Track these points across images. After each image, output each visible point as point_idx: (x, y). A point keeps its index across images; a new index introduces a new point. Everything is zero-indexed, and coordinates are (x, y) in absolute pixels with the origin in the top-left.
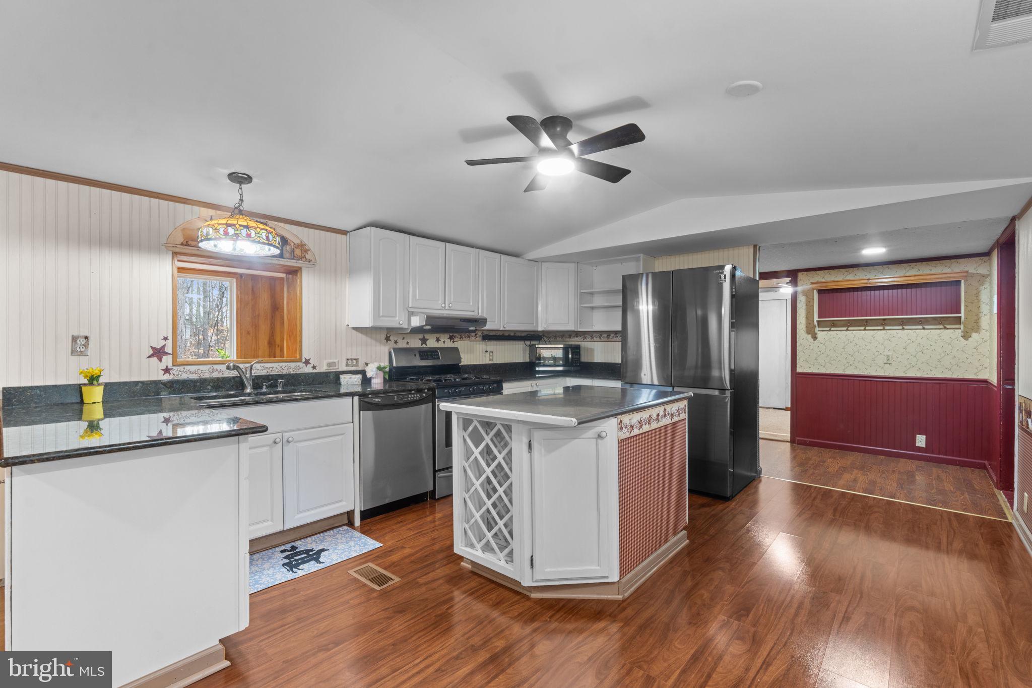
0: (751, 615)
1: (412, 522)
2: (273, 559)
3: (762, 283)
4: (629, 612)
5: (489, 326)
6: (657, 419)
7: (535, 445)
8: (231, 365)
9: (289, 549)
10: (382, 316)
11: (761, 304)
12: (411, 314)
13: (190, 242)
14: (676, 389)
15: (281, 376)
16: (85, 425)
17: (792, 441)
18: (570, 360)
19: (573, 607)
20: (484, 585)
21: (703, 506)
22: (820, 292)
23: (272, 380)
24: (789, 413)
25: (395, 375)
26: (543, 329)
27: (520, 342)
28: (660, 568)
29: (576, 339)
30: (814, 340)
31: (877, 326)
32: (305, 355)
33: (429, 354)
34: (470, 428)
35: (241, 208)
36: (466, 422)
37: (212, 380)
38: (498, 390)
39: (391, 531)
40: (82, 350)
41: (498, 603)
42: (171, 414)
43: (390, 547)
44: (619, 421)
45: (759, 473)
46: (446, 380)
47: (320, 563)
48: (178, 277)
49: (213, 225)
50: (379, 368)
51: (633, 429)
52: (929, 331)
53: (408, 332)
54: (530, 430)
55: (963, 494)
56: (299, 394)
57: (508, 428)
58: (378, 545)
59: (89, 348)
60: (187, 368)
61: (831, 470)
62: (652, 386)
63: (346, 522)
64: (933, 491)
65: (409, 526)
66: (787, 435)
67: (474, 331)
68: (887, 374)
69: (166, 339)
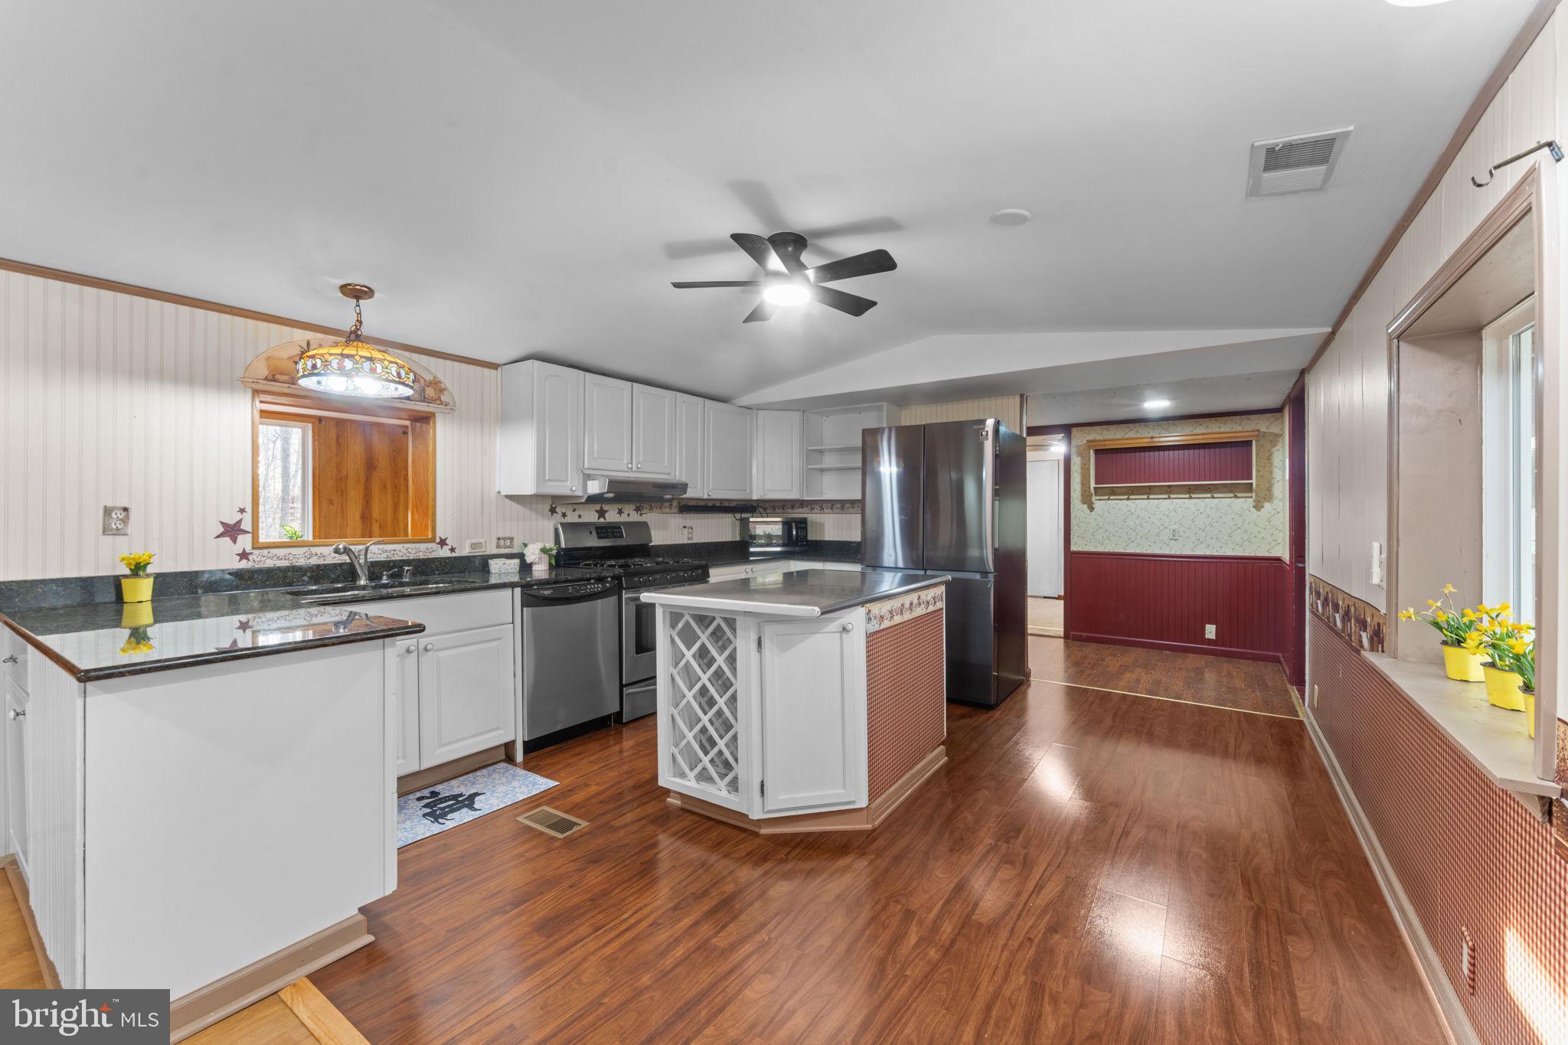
0: (1021, 837)
1: (595, 753)
2: (408, 809)
3: (1031, 440)
4: (881, 842)
5: (690, 493)
6: (911, 609)
7: (766, 642)
8: (341, 546)
9: (429, 795)
10: (548, 480)
11: (1029, 466)
12: (588, 477)
13: (277, 377)
14: (929, 572)
15: (407, 562)
16: (125, 633)
17: (1066, 637)
18: (794, 538)
19: (813, 842)
20: (698, 824)
21: (963, 717)
22: (1097, 452)
23: (394, 567)
24: (1062, 602)
25: (564, 559)
26: (759, 497)
27: (727, 515)
28: (915, 791)
29: (800, 510)
30: (1091, 511)
31: (1162, 494)
32: (440, 533)
33: (609, 530)
34: (680, 625)
35: (359, 332)
36: (675, 616)
37: (310, 568)
38: (703, 577)
39: (567, 766)
40: (120, 527)
41: (719, 843)
42: (250, 616)
43: (569, 786)
44: (867, 611)
45: (1028, 675)
46: (634, 565)
47: (476, 810)
48: (261, 424)
49: (322, 355)
50: (544, 550)
51: (883, 621)
52: (1219, 500)
53: (584, 501)
54: (759, 624)
55: (1254, 692)
56: (434, 586)
57: (731, 623)
58: (552, 783)
59: (129, 525)
60: (274, 551)
61: (1110, 669)
62: (896, 569)
63: (503, 757)
64: (1222, 690)
65: (591, 759)
66: (1060, 629)
67: (671, 500)
68: (1173, 552)
69: (242, 511)
